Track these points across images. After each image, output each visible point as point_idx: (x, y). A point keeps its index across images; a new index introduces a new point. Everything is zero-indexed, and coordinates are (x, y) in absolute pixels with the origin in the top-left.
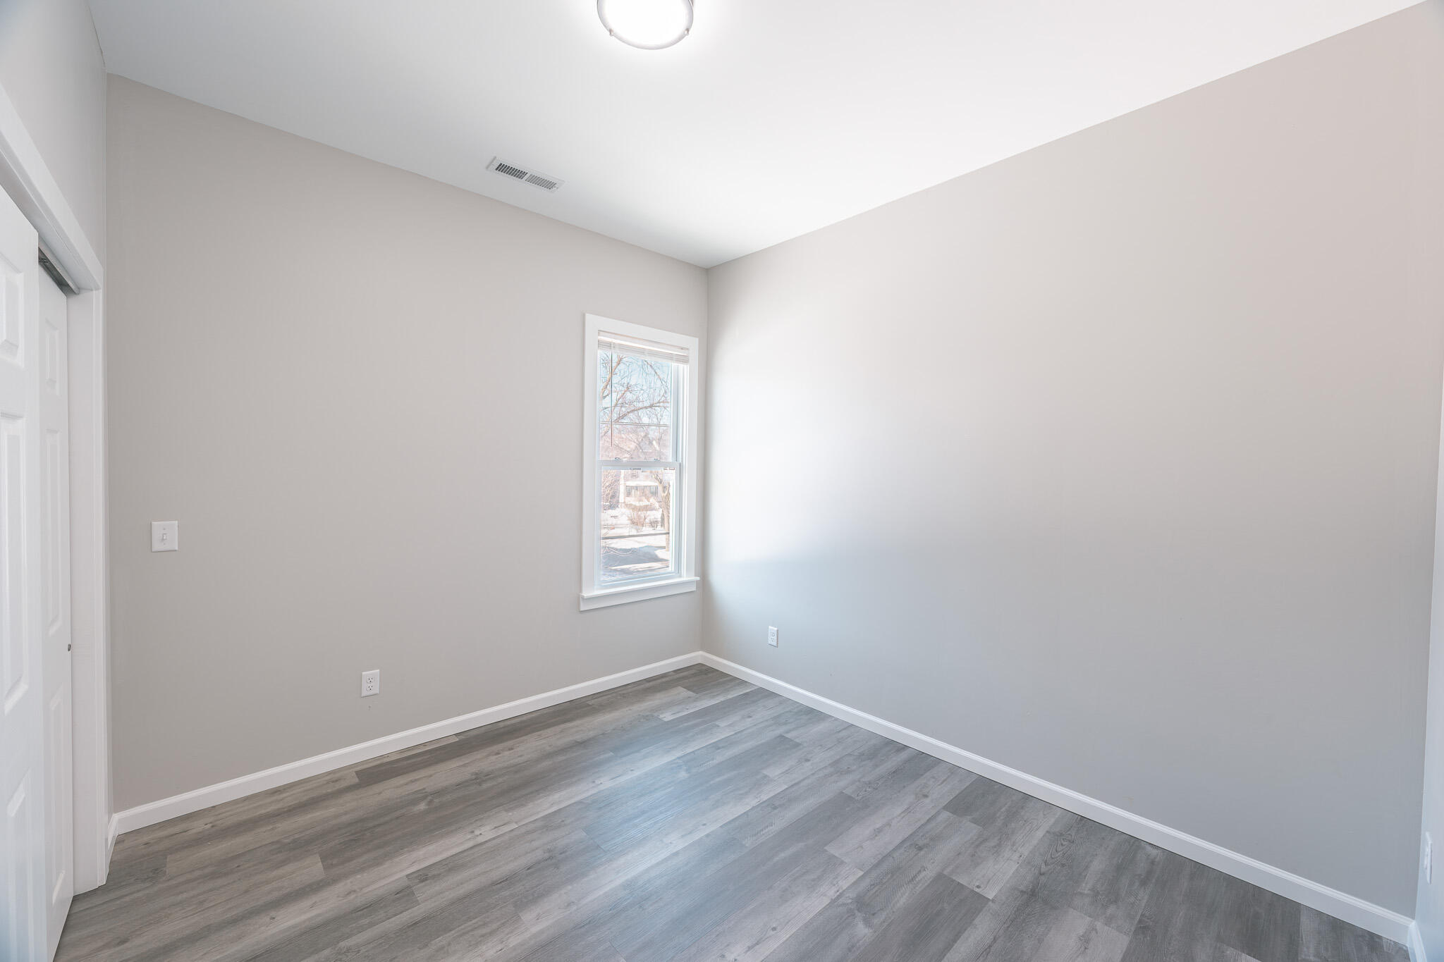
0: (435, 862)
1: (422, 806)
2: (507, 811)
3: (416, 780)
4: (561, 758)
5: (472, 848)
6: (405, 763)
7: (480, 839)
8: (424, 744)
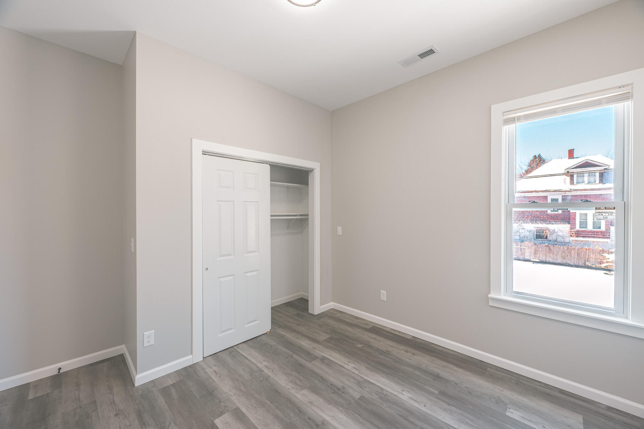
0: (331, 359)
1: (360, 346)
2: (366, 367)
3: (375, 339)
4: (418, 373)
5: (340, 365)
6: (386, 333)
7: (346, 366)
8: (400, 332)
